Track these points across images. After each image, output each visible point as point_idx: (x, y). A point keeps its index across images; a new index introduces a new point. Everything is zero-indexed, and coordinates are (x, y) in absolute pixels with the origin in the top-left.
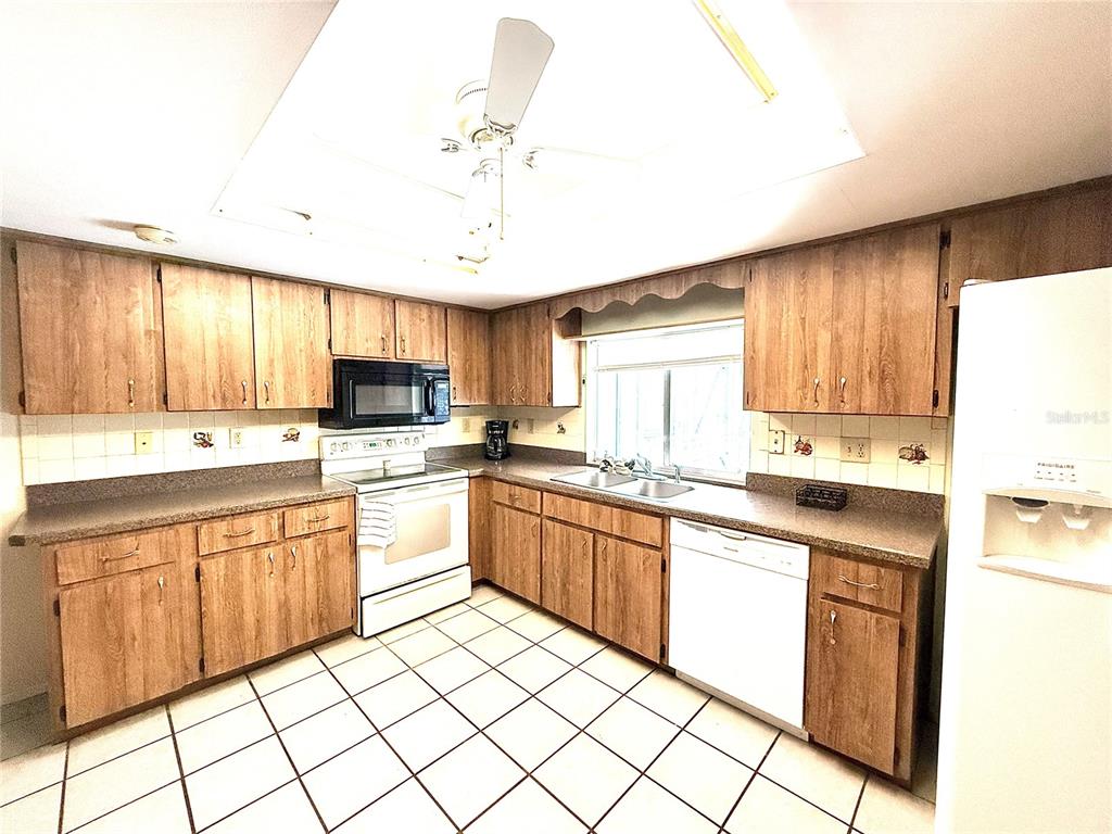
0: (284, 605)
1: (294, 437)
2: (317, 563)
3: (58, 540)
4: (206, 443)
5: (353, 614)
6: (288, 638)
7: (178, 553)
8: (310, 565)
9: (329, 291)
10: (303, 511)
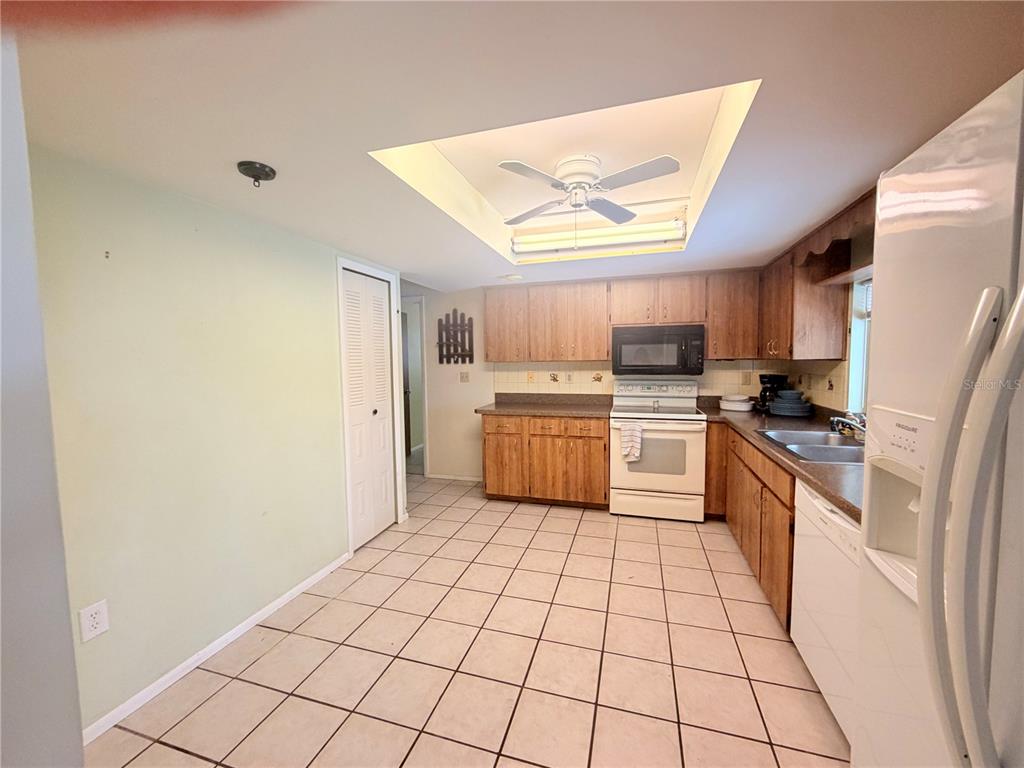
0: (566, 473)
1: (599, 379)
2: (584, 456)
3: (484, 413)
4: (555, 380)
5: (606, 496)
6: (568, 495)
7: (522, 430)
8: (580, 456)
9: (609, 282)
10: (578, 423)
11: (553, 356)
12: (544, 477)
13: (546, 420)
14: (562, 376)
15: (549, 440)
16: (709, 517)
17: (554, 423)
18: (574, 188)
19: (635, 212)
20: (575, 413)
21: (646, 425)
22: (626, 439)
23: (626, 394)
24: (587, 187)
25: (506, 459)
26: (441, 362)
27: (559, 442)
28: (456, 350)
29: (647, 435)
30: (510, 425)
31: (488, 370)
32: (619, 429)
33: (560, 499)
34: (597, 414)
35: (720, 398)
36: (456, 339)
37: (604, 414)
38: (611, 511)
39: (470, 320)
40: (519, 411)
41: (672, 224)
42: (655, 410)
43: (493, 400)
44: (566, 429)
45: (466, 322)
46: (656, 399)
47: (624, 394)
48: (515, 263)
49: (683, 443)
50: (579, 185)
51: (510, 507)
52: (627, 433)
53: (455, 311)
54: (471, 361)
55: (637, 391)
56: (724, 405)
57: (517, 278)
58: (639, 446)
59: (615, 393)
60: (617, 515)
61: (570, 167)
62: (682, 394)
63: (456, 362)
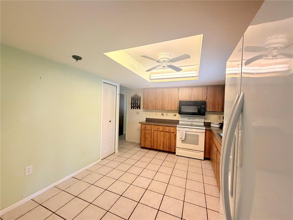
0: (163, 142)
1: (175, 115)
2: (169, 137)
3: (142, 123)
4: (163, 115)
5: (175, 150)
6: (164, 148)
7: (152, 129)
8: (168, 137)
9: (178, 88)
10: (167, 127)
11: (162, 108)
12: (157, 143)
13: (159, 127)
14: (165, 114)
15: (159, 132)
16: (205, 159)
17: (161, 127)
18: (163, 62)
19: (182, 68)
20: (167, 125)
21: (187, 130)
22: (181, 133)
23: (183, 120)
24: (166, 62)
25: (147, 137)
26: (132, 108)
27: (162, 133)
28: (136, 105)
29: (187, 133)
30: (148, 127)
31: (144, 111)
32: (179, 130)
33: (161, 149)
34: (173, 125)
35: (211, 123)
36: (136, 102)
37: (175, 126)
38: (176, 154)
39: (140, 97)
40: (151, 123)
41: (195, 72)
42: (191, 125)
43: (145, 120)
44: (164, 129)
45: (139, 97)
46: (191, 122)
47: (182, 120)
48: (151, 82)
49: (198, 136)
50: (164, 61)
51: (147, 151)
52: (181, 132)
53: (136, 95)
54: (140, 109)
55: (186, 119)
56: (212, 125)
57: (152, 86)
58: (185, 136)
59: (180, 120)
60: (178, 156)
61: (162, 56)
62: (199, 121)
63: (136, 109)
